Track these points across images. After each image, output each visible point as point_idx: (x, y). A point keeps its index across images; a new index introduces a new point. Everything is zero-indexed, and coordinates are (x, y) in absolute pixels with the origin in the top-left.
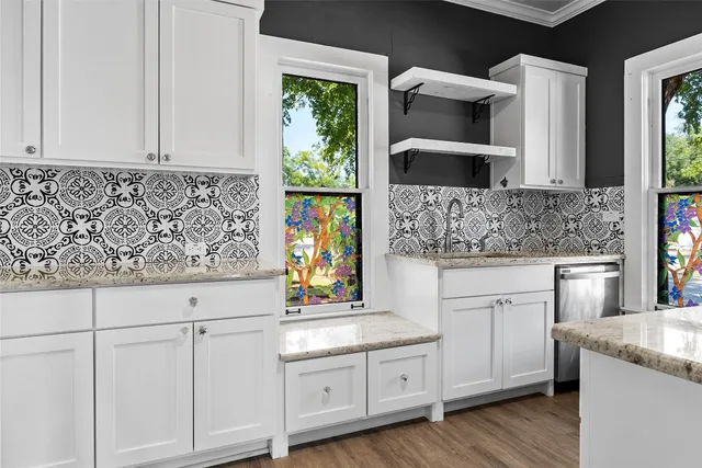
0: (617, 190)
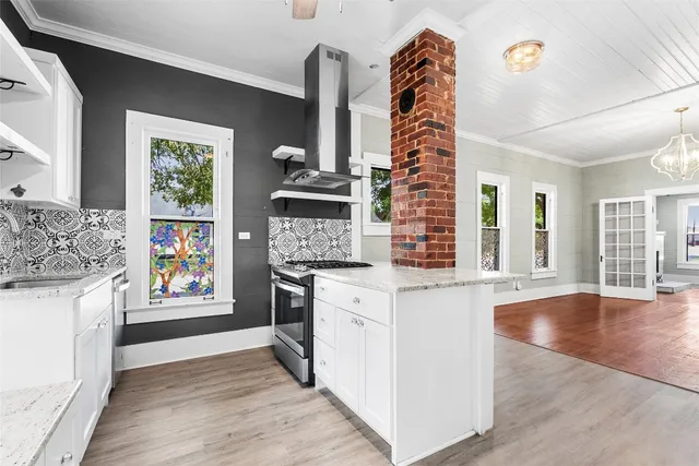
0: (119, 213)
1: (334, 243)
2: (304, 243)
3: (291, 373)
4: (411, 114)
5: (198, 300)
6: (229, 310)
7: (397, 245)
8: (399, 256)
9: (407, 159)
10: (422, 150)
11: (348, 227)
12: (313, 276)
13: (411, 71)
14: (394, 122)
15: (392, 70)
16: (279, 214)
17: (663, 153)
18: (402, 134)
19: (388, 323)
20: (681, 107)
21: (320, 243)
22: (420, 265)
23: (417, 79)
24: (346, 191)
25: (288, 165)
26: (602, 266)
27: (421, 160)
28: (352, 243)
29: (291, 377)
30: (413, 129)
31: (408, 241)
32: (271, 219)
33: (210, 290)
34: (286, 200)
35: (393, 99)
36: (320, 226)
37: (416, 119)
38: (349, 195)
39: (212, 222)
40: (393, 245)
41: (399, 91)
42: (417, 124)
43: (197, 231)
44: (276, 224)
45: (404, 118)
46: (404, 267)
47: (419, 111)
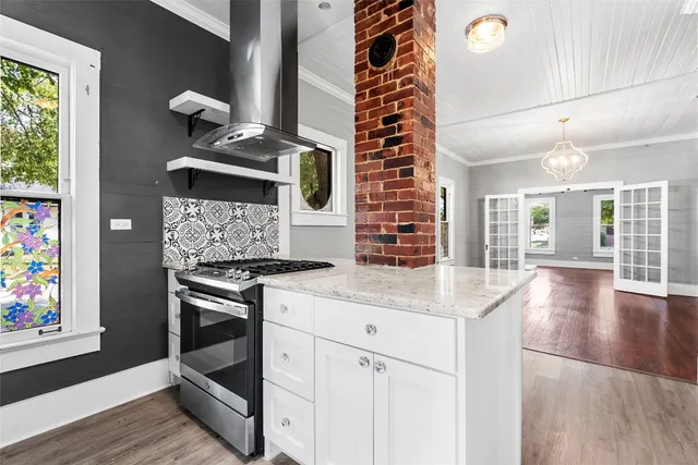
1: (258, 235)
2: (217, 235)
3: (217, 436)
4: (390, 68)
5: (29, 336)
6: (94, 345)
7: (366, 237)
8: (366, 252)
9: (381, 126)
10: (407, 114)
11: (275, 215)
12: (261, 286)
13: (388, 12)
14: (360, 78)
15: (356, 10)
16: (180, 192)
17: (551, 156)
18: (373, 93)
19: (452, 371)
20: (564, 117)
21: (239, 235)
22: (402, 263)
23: (398, 23)
24: (273, 167)
25: (194, 123)
26: (487, 253)
27: (405, 127)
28: (280, 235)
29: (218, 445)
30: (393, 87)
31: (383, 232)
32: (166, 199)
33: (54, 317)
34: (191, 173)
35: (358, 48)
36: (239, 212)
37: (397, 74)
38: (276, 172)
39: (58, 201)
40: (358, 238)
41: (368, 38)
42: (398, 81)
43: (19, 215)
44: (176, 209)
45: (377, 73)
46: (378, 266)
47: (401, 64)
